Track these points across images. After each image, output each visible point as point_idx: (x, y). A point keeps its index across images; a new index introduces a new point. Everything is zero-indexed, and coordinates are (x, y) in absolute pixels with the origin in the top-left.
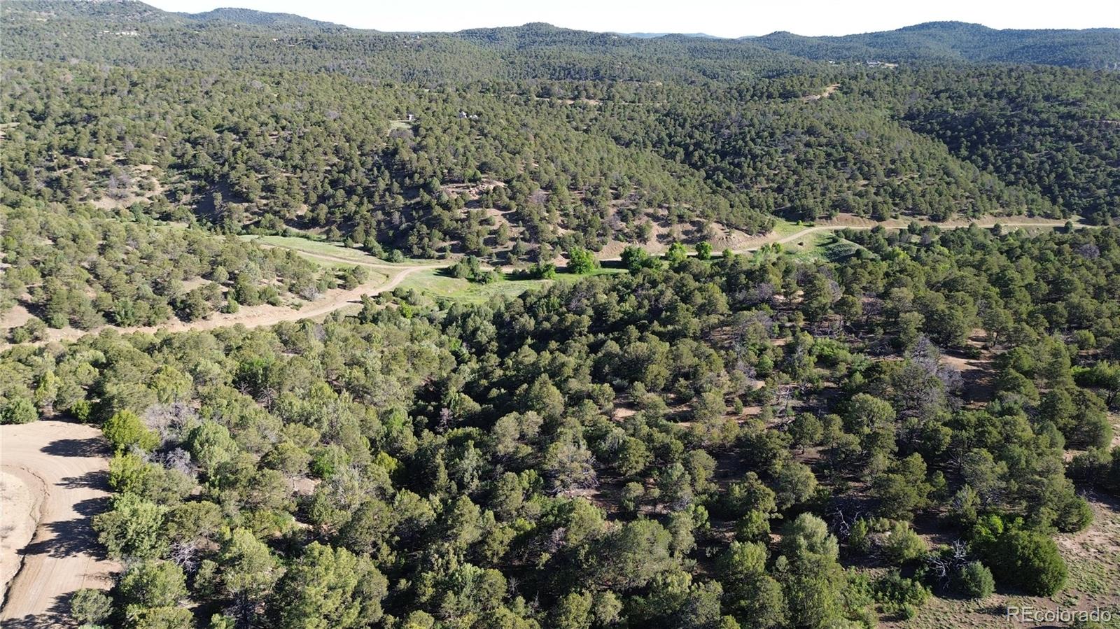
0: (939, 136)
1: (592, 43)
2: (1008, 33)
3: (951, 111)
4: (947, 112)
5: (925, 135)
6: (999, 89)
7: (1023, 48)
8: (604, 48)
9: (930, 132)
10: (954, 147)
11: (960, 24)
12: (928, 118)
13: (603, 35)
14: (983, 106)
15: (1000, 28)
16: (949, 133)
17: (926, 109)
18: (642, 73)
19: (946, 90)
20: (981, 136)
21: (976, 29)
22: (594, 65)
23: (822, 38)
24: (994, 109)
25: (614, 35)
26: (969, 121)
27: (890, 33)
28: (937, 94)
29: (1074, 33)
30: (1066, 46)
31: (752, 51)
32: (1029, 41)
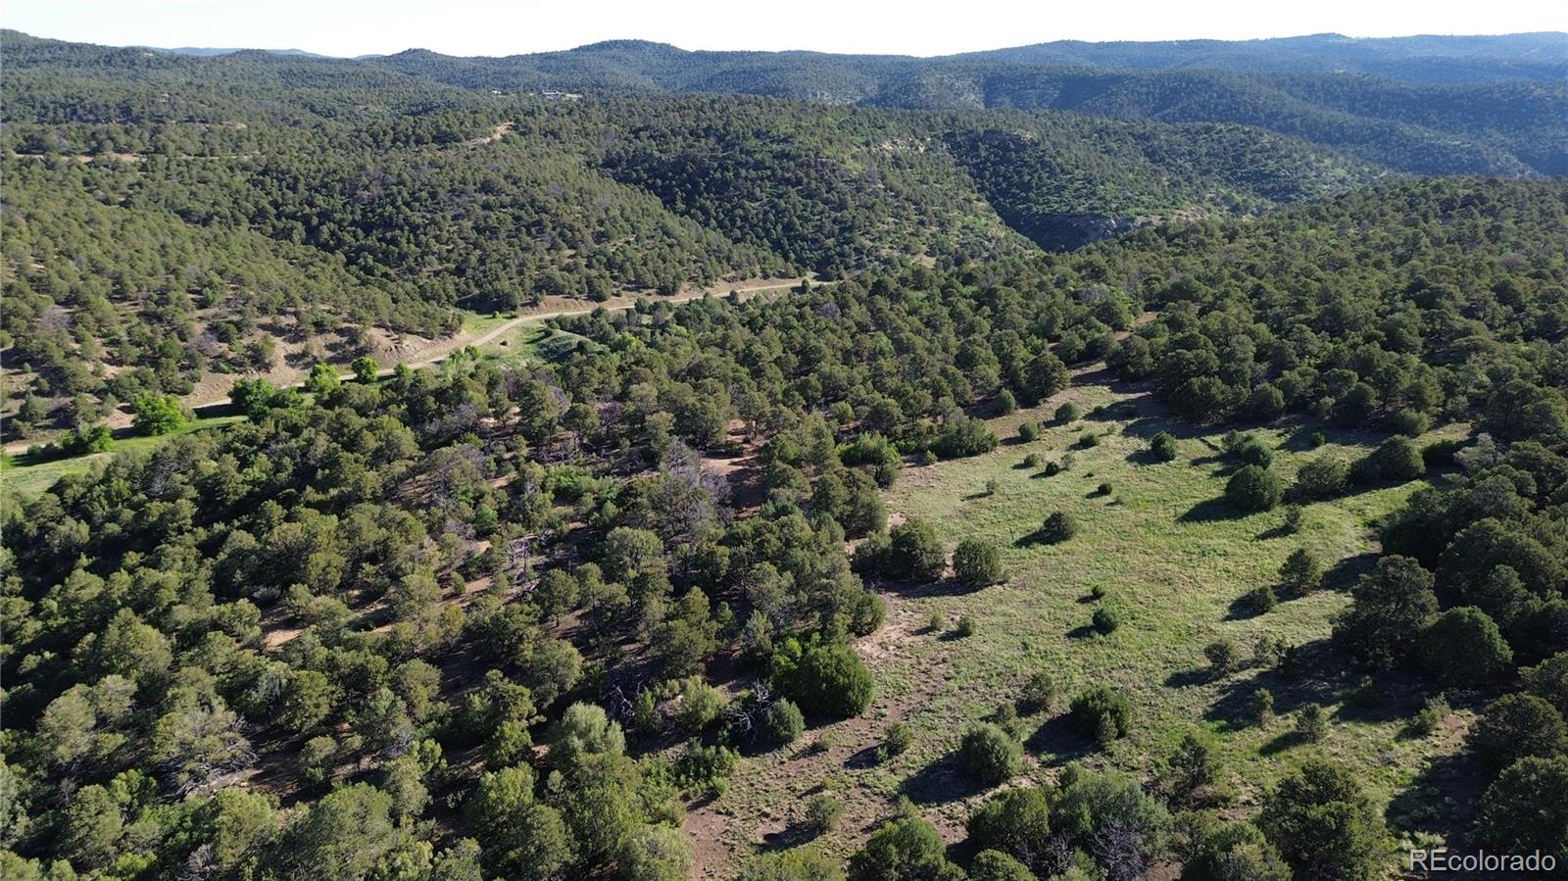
0: (649, 187)
1: (108, 63)
2: (701, 55)
3: (657, 154)
4: (651, 155)
5: (632, 186)
6: (705, 125)
7: (721, 74)
8: (132, 72)
9: (637, 182)
10: (669, 202)
11: (646, 43)
12: (632, 163)
13: (125, 51)
14: (691, 146)
15: (692, 49)
16: (659, 182)
17: (626, 152)
18: (207, 110)
19: (646, 128)
20: (696, 185)
21: (665, 50)
22: (119, 98)
23: (477, 59)
24: (704, 149)
25: (146, 50)
26: (679, 166)
27: (563, 54)
28: (636, 133)
29: (770, 55)
30: (766, 71)
31: (381, 77)
32: (726, 65)
